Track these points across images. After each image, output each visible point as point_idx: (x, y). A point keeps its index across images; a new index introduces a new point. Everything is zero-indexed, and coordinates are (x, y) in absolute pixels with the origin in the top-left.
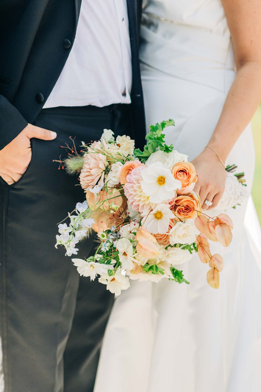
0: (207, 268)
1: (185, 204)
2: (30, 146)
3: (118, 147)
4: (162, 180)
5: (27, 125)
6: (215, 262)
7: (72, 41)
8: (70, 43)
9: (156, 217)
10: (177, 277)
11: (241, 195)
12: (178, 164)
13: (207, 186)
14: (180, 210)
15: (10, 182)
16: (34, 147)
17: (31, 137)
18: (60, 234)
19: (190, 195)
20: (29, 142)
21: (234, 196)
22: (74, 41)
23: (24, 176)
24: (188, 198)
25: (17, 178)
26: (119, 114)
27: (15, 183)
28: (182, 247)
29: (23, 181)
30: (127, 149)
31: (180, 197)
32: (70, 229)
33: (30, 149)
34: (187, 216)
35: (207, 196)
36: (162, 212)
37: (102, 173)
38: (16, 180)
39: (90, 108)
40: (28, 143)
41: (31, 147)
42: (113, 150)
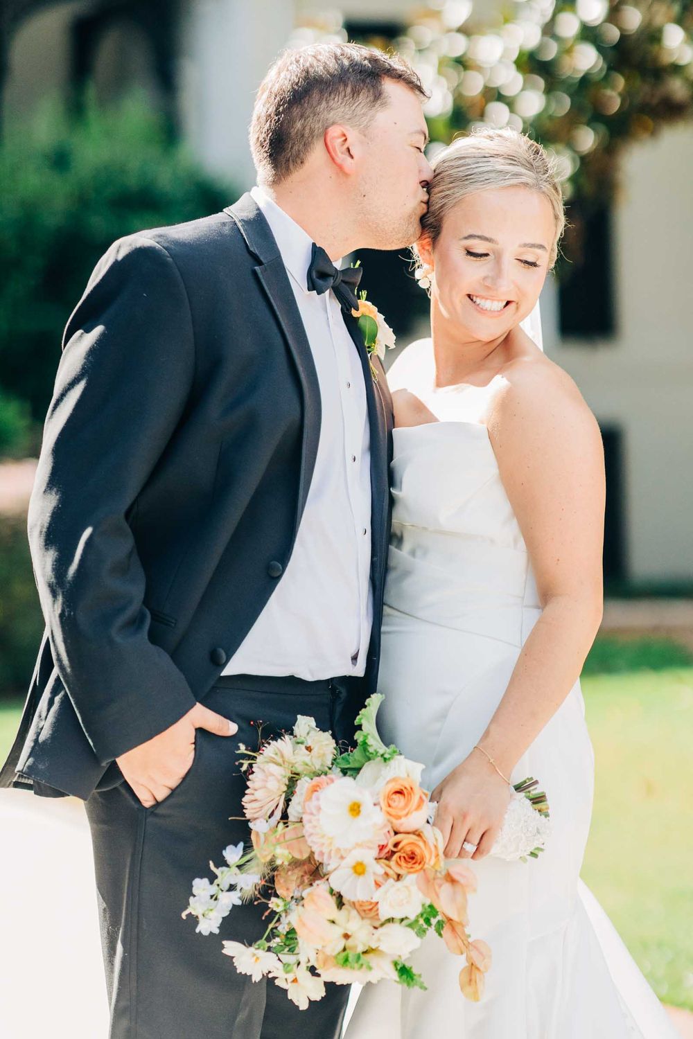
0: (461, 962)
1: (408, 849)
2: (193, 741)
3: (307, 752)
4: (355, 809)
5: (195, 704)
6: (474, 954)
7: (284, 564)
8: (281, 568)
9: (356, 872)
10: (404, 977)
11: (538, 832)
12: (394, 780)
13: (464, 816)
14: (400, 857)
15: (147, 802)
16: (198, 743)
17: (197, 727)
18: (194, 896)
19: (417, 833)
20: (193, 733)
21: (525, 834)
22: (287, 566)
23: (177, 792)
24: (413, 838)
25: (161, 795)
26: (343, 693)
27: (158, 804)
28: (405, 922)
29: (172, 800)
30: (319, 757)
31: (399, 837)
32: (213, 889)
33: (193, 746)
34: (412, 870)
35: (468, 833)
36: (365, 863)
37: (281, 795)
38: (160, 798)
39: (292, 681)
40: (191, 735)
41: (194, 743)
42: (300, 759)
